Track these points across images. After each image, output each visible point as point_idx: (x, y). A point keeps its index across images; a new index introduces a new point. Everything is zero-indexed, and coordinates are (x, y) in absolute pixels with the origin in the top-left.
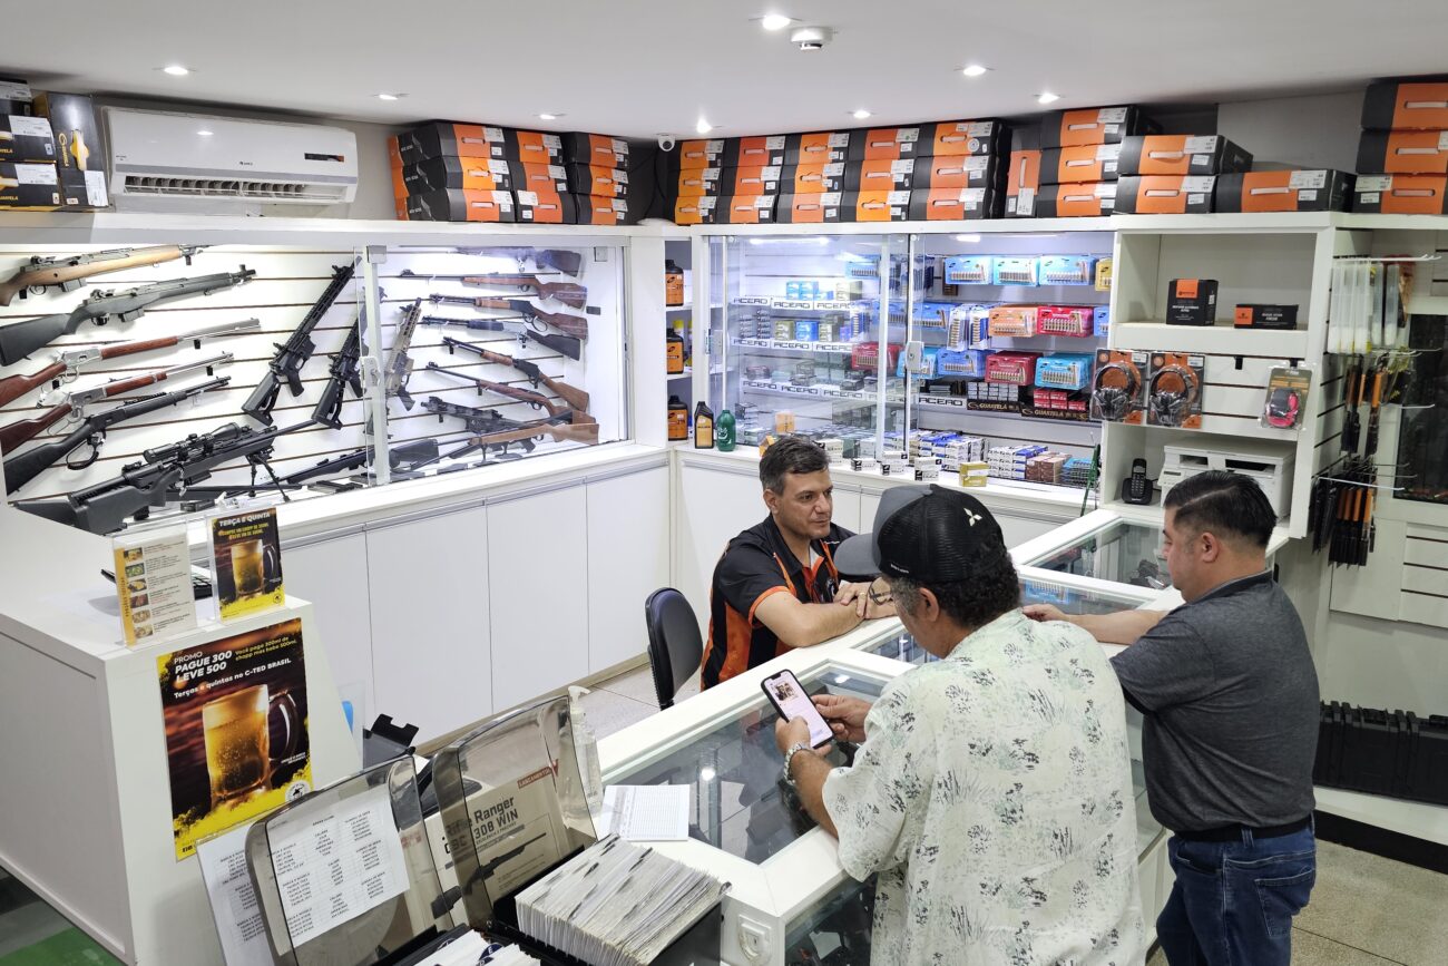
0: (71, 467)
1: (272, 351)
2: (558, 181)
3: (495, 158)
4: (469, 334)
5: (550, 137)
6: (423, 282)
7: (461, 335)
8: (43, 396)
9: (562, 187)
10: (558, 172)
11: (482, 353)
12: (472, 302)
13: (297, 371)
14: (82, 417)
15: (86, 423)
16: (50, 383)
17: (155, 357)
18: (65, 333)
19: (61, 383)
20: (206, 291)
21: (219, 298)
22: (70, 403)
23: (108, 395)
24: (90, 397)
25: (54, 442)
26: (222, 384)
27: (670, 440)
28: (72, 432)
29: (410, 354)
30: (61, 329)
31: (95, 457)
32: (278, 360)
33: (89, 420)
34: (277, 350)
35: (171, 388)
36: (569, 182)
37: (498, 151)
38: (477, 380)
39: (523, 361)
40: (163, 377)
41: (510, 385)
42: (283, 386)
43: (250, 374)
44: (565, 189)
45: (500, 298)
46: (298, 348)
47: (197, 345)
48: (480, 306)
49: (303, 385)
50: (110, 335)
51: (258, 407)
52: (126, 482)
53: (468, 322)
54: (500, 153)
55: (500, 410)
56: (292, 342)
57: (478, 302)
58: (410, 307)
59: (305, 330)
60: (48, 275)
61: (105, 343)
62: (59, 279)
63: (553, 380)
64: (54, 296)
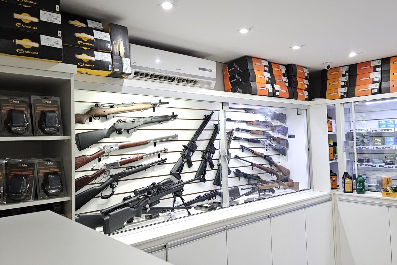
0: (103, 198)
1: (181, 148)
2: (286, 82)
3: (266, 71)
4: (249, 144)
5: (282, 66)
6: (233, 123)
7: (246, 145)
8: (94, 165)
9: (287, 85)
10: (285, 79)
11: (253, 152)
12: (250, 132)
13: (191, 157)
14: (109, 175)
15: (110, 178)
16: (97, 159)
17: (140, 149)
18: (105, 137)
19: (102, 159)
20: (159, 122)
21: (164, 125)
22: (105, 168)
23: (120, 165)
24: (113, 165)
25: (97, 186)
26: (163, 162)
27: (332, 189)
28: (104, 182)
29: (230, 151)
30: (104, 135)
31: (113, 194)
32: (184, 152)
33: (112, 176)
34: (183, 148)
35: (145, 163)
36: (289, 83)
37: (266, 69)
38: (252, 163)
39: (267, 156)
40: (142, 158)
41: (263, 165)
42: (185, 163)
43: (174, 158)
44: (288, 86)
45: (259, 131)
46: (191, 147)
47: (155, 145)
48: (253, 133)
49: (193, 163)
50: (123, 139)
51: (176, 172)
52: (125, 205)
53: (248, 139)
54: (267, 70)
55: (260, 176)
56: (189, 144)
57: (252, 132)
58: (230, 132)
59: (194, 140)
60: (101, 111)
61: (121, 142)
62: (105, 113)
63: (277, 164)
64: (102, 121)
